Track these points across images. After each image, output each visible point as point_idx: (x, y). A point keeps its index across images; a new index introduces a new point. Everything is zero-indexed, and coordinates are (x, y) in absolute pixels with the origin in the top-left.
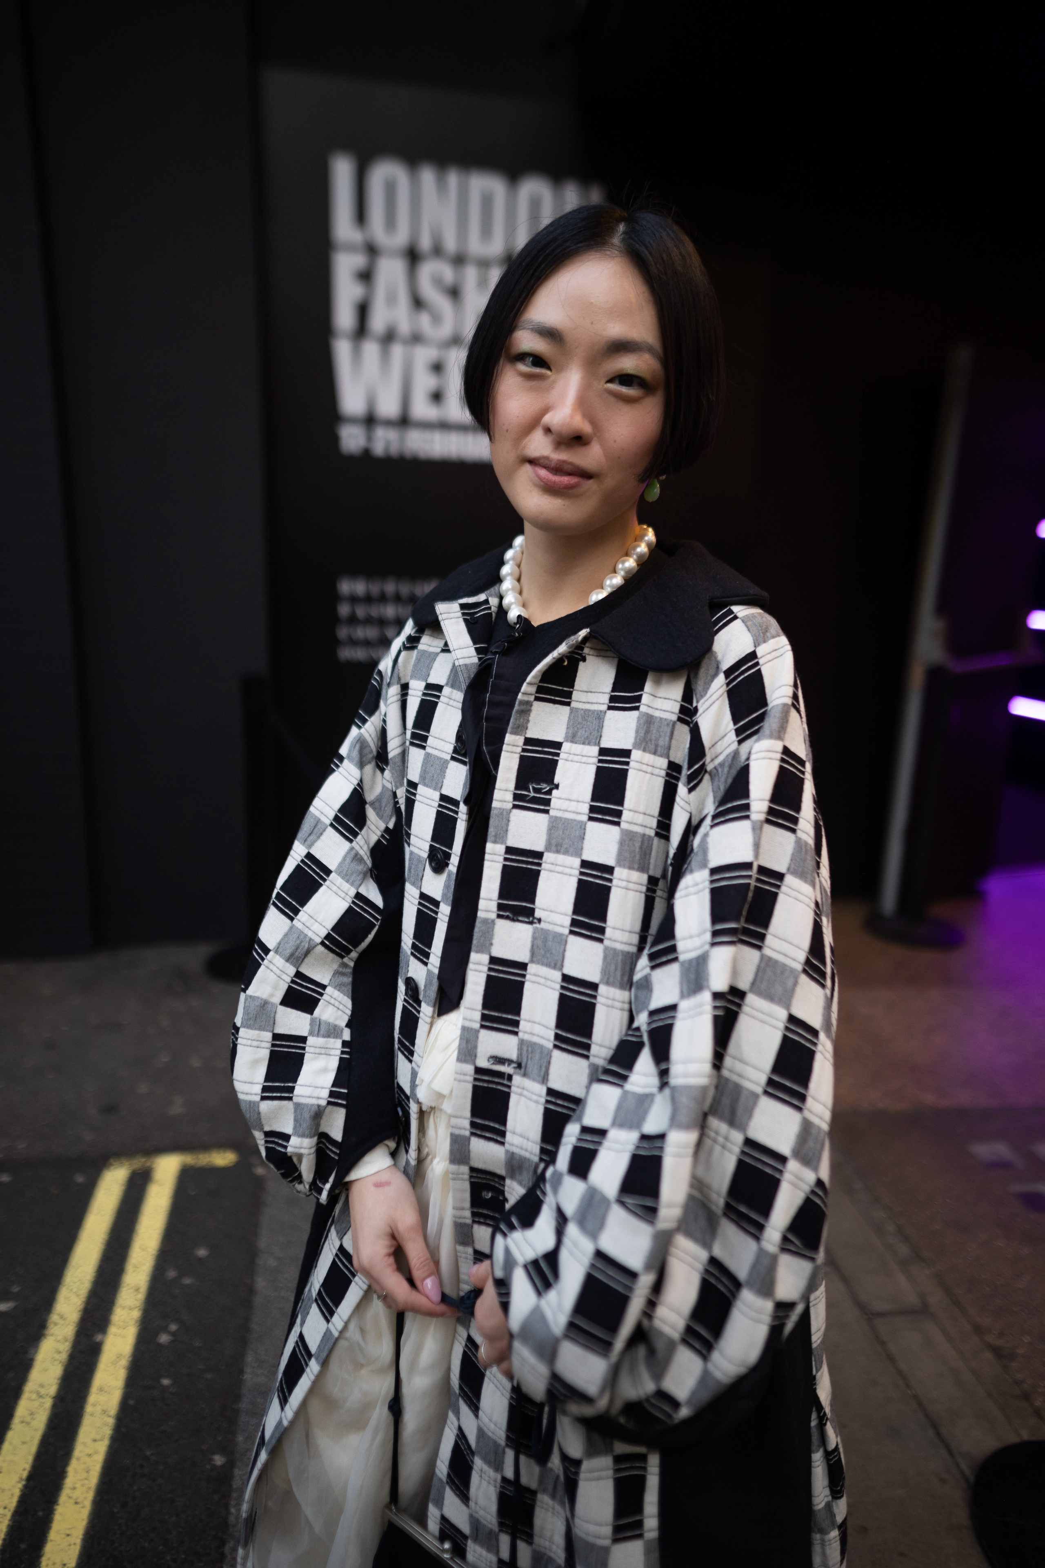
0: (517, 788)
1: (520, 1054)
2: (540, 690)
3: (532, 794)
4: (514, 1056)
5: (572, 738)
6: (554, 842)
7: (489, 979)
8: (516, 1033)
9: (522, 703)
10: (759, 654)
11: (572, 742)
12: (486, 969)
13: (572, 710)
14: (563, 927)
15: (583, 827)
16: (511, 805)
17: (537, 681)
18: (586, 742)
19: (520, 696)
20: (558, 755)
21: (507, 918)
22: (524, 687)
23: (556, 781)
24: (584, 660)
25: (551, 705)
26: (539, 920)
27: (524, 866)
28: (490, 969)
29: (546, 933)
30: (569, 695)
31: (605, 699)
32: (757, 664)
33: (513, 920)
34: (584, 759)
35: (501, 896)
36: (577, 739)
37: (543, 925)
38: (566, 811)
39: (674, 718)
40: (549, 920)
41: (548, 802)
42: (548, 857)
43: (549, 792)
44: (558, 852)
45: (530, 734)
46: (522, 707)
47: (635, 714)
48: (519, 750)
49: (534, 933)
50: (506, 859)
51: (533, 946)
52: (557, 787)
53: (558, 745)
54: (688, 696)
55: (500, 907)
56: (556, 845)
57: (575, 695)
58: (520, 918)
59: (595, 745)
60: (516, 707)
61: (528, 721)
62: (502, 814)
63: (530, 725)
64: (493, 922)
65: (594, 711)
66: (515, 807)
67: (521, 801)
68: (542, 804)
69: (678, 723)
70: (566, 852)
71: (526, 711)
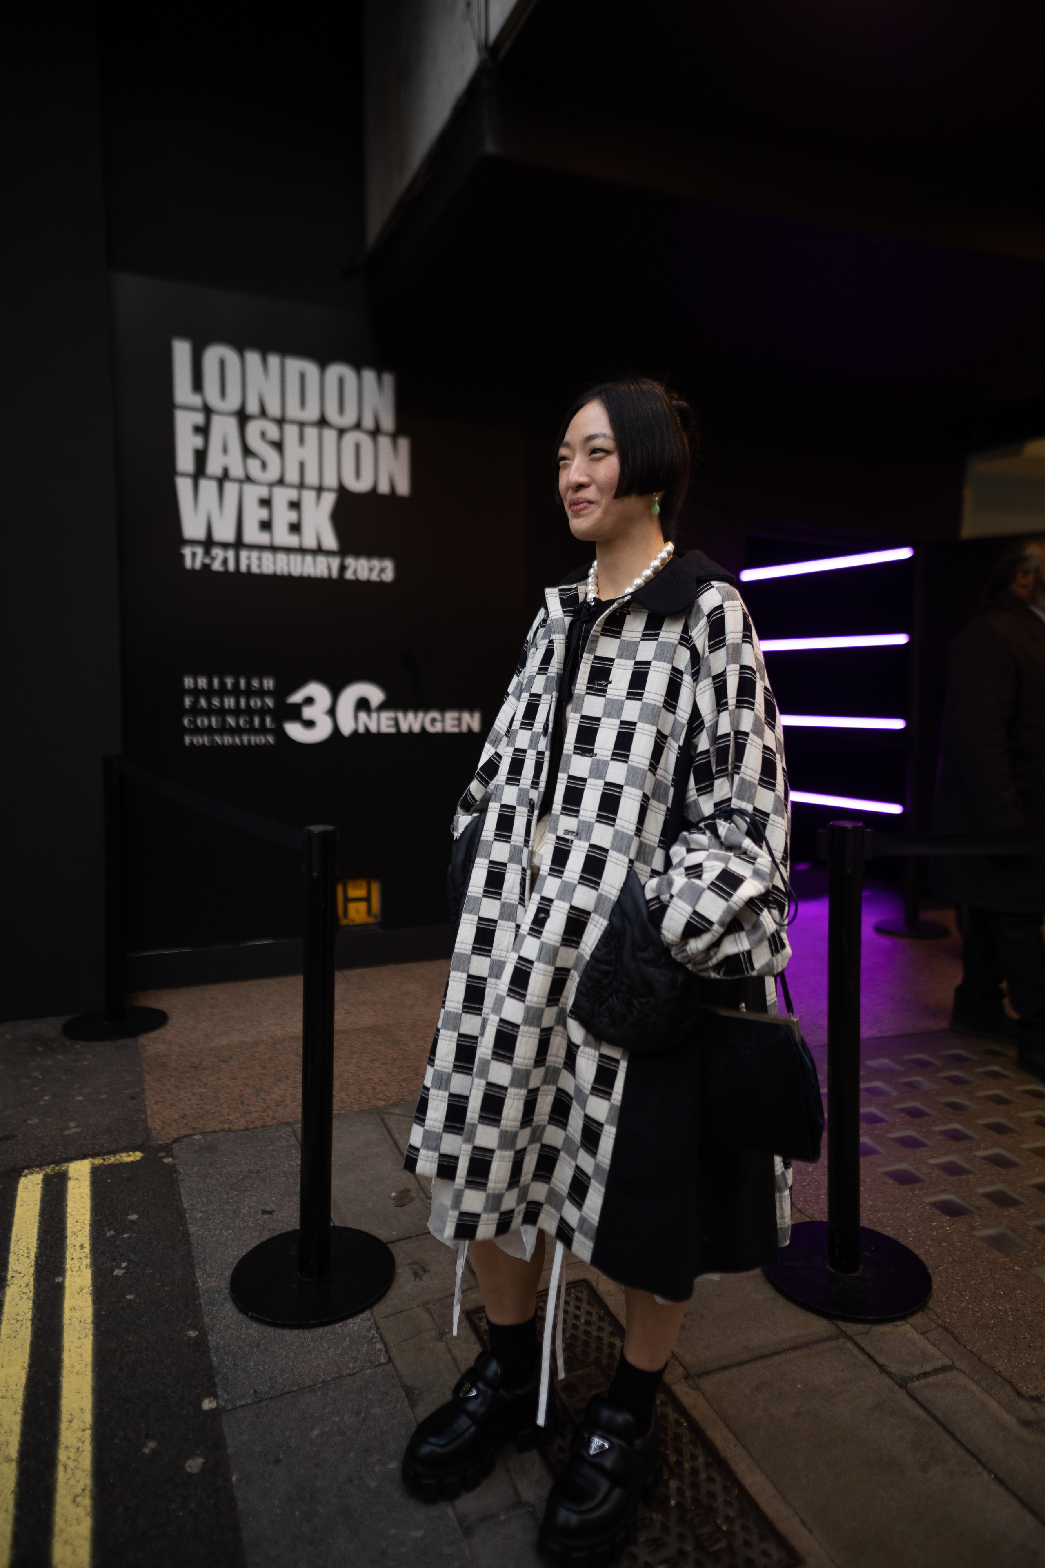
0: (589, 683)
1: (578, 828)
2: (603, 630)
3: (596, 687)
4: (575, 829)
5: (620, 656)
6: (607, 712)
7: (567, 787)
8: (577, 817)
9: (593, 636)
10: (724, 607)
11: (620, 658)
12: (566, 782)
13: (621, 641)
14: (607, 756)
15: (622, 703)
16: (585, 692)
17: (602, 624)
18: (628, 658)
19: (592, 632)
20: (612, 665)
21: (578, 754)
22: (594, 627)
23: (610, 680)
24: (629, 614)
25: (610, 638)
26: (596, 755)
27: (590, 726)
28: (568, 782)
29: (599, 761)
30: (620, 633)
31: (640, 635)
32: (723, 612)
33: (582, 755)
34: (626, 668)
35: (576, 742)
36: (623, 657)
37: (598, 757)
38: (615, 695)
39: (677, 642)
40: (601, 754)
41: (605, 691)
42: (603, 720)
43: (606, 686)
44: (609, 717)
45: (598, 654)
46: (593, 638)
47: (656, 642)
48: (591, 662)
49: (592, 762)
50: (580, 722)
51: (591, 769)
52: (611, 682)
53: (612, 660)
54: (686, 630)
55: (575, 748)
56: (607, 714)
57: (623, 633)
58: (586, 755)
59: (633, 659)
60: (590, 638)
61: (597, 646)
62: (580, 697)
63: (598, 649)
64: (571, 756)
65: (633, 642)
66: (587, 693)
67: (590, 690)
68: (602, 692)
69: (679, 645)
70: (613, 717)
71: (596, 640)
